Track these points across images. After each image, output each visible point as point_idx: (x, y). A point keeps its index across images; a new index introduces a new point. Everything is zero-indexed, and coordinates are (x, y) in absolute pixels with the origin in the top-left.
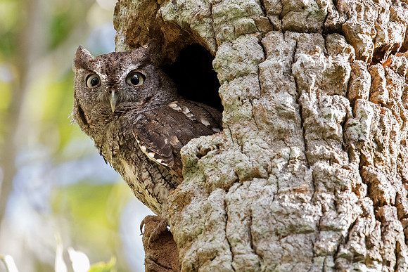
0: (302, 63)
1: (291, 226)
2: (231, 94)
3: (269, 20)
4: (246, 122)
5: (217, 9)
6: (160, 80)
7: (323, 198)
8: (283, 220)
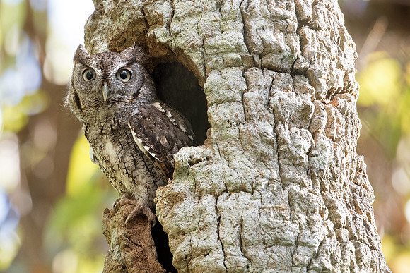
0: (280, 99)
1: (277, 239)
2: (221, 116)
3: (253, 58)
4: (233, 142)
5: (210, 42)
6: (143, 77)
7: (299, 218)
8: (270, 232)
